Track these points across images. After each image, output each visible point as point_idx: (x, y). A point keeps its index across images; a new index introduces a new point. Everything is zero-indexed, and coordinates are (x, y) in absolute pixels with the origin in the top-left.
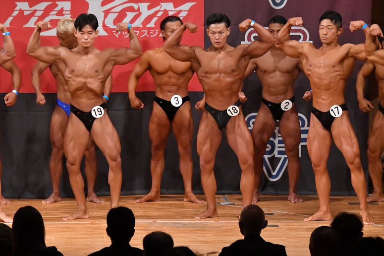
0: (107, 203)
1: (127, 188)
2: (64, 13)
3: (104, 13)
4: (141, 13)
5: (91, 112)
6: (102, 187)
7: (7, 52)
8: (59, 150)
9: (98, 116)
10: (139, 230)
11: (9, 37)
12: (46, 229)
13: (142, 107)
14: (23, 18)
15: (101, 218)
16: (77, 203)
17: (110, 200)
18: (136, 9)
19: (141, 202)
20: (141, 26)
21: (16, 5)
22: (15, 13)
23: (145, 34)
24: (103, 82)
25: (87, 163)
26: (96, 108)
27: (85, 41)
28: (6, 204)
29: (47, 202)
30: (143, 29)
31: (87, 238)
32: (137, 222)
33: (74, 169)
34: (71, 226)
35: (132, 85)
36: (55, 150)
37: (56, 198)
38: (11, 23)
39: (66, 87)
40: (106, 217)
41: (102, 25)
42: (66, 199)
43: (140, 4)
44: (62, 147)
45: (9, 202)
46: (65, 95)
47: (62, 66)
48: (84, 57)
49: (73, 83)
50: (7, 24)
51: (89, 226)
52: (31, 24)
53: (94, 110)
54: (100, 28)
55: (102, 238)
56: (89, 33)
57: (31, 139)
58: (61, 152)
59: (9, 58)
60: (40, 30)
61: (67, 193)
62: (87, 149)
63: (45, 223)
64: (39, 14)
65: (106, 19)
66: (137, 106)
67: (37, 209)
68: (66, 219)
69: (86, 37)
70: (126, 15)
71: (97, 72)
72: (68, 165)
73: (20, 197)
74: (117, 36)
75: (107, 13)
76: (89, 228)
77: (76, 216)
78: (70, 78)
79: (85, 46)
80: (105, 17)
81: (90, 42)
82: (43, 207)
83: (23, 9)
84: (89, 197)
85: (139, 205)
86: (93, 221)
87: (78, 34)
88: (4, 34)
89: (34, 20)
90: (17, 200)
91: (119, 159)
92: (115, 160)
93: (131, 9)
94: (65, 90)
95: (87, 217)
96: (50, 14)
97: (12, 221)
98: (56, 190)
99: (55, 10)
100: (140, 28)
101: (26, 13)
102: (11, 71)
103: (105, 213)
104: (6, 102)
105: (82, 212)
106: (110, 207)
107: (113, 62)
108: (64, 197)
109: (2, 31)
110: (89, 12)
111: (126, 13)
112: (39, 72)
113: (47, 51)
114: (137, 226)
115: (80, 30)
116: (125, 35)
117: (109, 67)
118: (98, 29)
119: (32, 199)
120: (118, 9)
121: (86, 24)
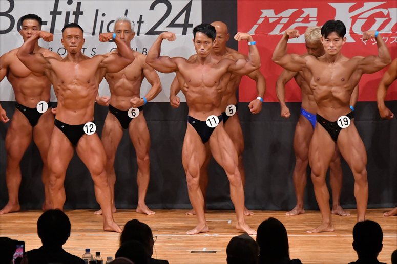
0: (353, 216)
1: (374, 201)
2: (310, 19)
3: (351, 19)
4: (391, 19)
5: (337, 121)
6: (347, 200)
7: (252, 62)
8: (303, 161)
9: (344, 126)
10: (388, 245)
11: (254, 47)
12: (289, 241)
13: (392, 116)
14: (268, 26)
15: (347, 231)
16: (322, 216)
17: (357, 213)
18: (386, 14)
19: (389, 216)
20: (391, 32)
21: (262, 13)
22: (260, 21)
23: (395, 41)
24: (350, 91)
25: (332, 175)
26: (342, 118)
27: (330, 48)
28: (250, 215)
29: (291, 214)
30: (392, 35)
31: (332, 252)
32: (386, 236)
33: (319, 180)
34: (316, 239)
35: (381, 95)
36: (299, 161)
37: (300, 210)
38: (256, 31)
39: (311, 96)
40: (352, 231)
41: (349, 31)
42: (310, 211)
43: (389, 9)
44: (307, 158)
45: (252, 214)
46: (310, 104)
47: (307, 75)
48: (330, 65)
49: (318, 91)
50: (252, 32)
51: (334, 239)
52: (276, 31)
53: (340, 120)
54: (347, 35)
55: (348, 252)
56: (335, 40)
57: (275, 148)
58: (306, 163)
59: (254, 68)
60: (287, 37)
61: (312, 205)
62: (332, 160)
63: (289, 235)
64: (284, 21)
65: (354, 26)
66: (387, 117)
67: (281, 221)
68: (311, 232)
69: (331, 44)
70: (375, 21)
71: (343, 80)
72: (313, 176)
73: (263, 209)
74: (365, 42)
75: (354, 19)
76: (335, 241)
77: (320, 229)
78: (315, 86)
79: (331, 53)
80: (353, 23)
81: (335, 50)
82: (287, 219)
83: (268, 17)
84: (334, 210)
85: (386, 219)
86: (338, 235)
87: (324, 42)
88: (249, 44)
89: (279, 27)
90: (260, 211)
91: (364, 172)
92: (360, 172)
93: (380, 15)
94: (309, 99)
95: (332, 230)
96: (296, 21)
97: (256, 234)
98: (300, 201)
99: (301, 17)
100: (389, 34)
101: (271, 21)
102: (256, 79)
103: (351, 226)
104: (251, 110)
105: (327, 225)
106: (356, 220)
107: (361, 70)
108: (309, 210)
109: (248, 41)
110: (336, 19)
111: (375, 18)
112: (283, 83)
113: (293, 59)
114: (385, 241)
115: (326, 37)
116: (374, 42)
117: (356, 76)
118: (345, 36)
119: (276, 210)
120: (367, 15)
121: (332, 31)
